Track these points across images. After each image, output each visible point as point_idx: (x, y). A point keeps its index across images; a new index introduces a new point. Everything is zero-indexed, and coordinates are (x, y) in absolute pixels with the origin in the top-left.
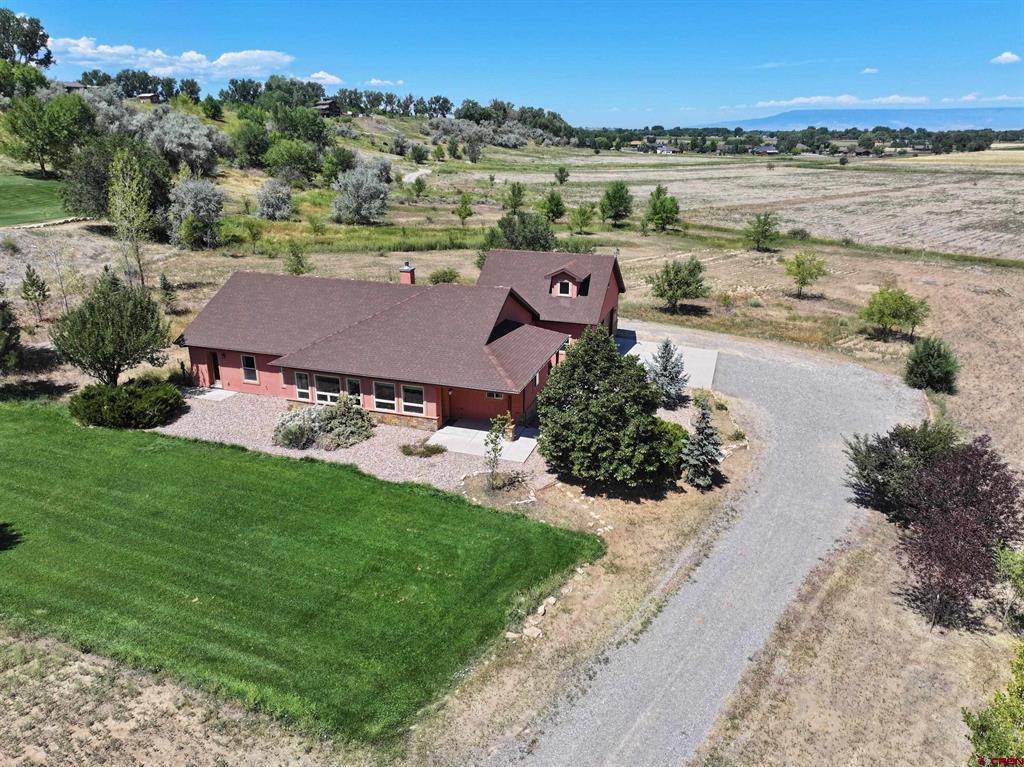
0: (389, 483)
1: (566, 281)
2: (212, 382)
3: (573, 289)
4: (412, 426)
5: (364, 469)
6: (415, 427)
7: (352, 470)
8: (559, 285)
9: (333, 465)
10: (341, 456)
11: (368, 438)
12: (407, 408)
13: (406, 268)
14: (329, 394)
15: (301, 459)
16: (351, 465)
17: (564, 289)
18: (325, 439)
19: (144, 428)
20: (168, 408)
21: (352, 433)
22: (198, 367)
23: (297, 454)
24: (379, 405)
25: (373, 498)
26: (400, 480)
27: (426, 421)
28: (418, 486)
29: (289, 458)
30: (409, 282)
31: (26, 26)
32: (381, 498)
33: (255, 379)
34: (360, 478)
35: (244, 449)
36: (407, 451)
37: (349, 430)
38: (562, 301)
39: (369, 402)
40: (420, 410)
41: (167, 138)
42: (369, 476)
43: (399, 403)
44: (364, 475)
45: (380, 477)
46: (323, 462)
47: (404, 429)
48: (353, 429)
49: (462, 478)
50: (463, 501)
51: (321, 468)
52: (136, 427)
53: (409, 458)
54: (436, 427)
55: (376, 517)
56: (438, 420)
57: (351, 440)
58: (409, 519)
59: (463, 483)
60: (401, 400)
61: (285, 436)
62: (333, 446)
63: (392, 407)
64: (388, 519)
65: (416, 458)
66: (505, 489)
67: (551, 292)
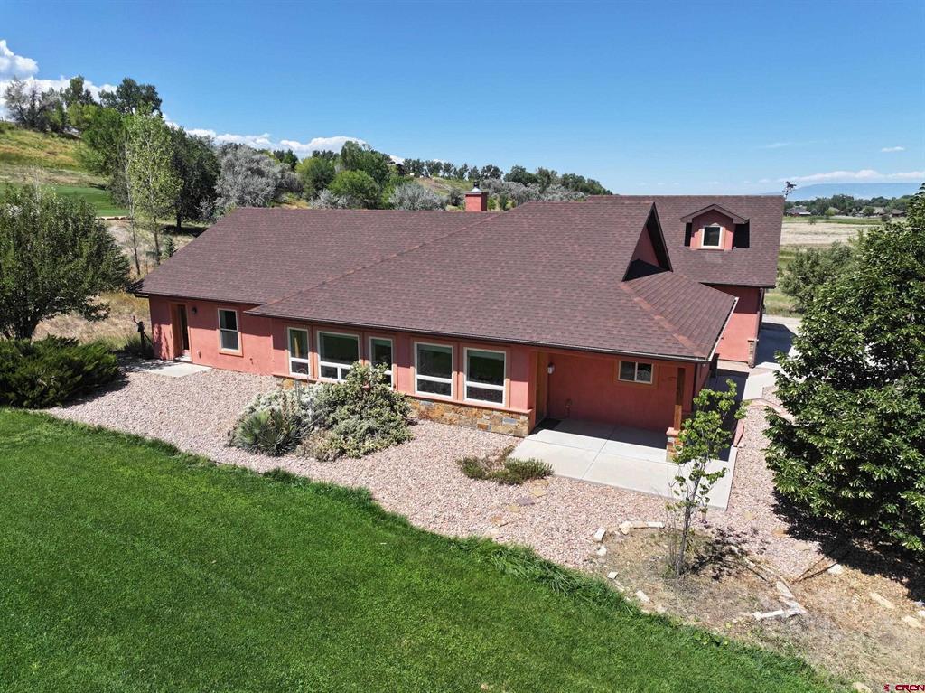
0: (434, 536)
1: (715, 225)
2: (179, 354)
3: (725, 236)
4: (480, 426)
5: (386, 502)
6: (485, 428)
7: (361, 502)
8: (702, 231)
9: (322, 489)
10: (344, 474)
11: (399, 442)
12: (473, 393)
13: (476, 190)
14: (340, 366)
15: (267, 474)
16: (359, 492)
17: (711, 238)
18: (320, 440)
19: (32, 407)
20: (79, 378)
21: (371, 431)
22: (160, 329)
23: (261, 463)
24: (424, 386)
25: (397, 576)
26: (458, 531)
27: (505, 416)
28: (501, 550)
29: (245, 470)
30: (480, 210)
31: (144, 92)
32: (416, 579)
33: (236, 347)
34: (375, 522)
35: (171, 450)
36: (473, 469)
37: (366, 424)
38: (707, 256)
39: (406, 379)
40: (497, 396)
41: (237, 163)
42: (394, 518)
43: (460, 382)
44: (383, 516)
45: (416, 523)
46: (306, 481)
47: (465, 431)
48: (373, 423)
49: (599, 536)
50: (618, 602)
51: (301, 495)
52: (18, 404)
53: (476, 485)
54: (525, 429)
55: (401, 633)
56: (529, 415)
57: (368, 444)
58: (486, 646)
59: (603, 551)
60: (463, 376)
61: (248, 429)
62: (332, 452)
63: (445, 389)
64: (429, 643)
65: (493, 485)
66: (708, 570)
67: (687, 243)
